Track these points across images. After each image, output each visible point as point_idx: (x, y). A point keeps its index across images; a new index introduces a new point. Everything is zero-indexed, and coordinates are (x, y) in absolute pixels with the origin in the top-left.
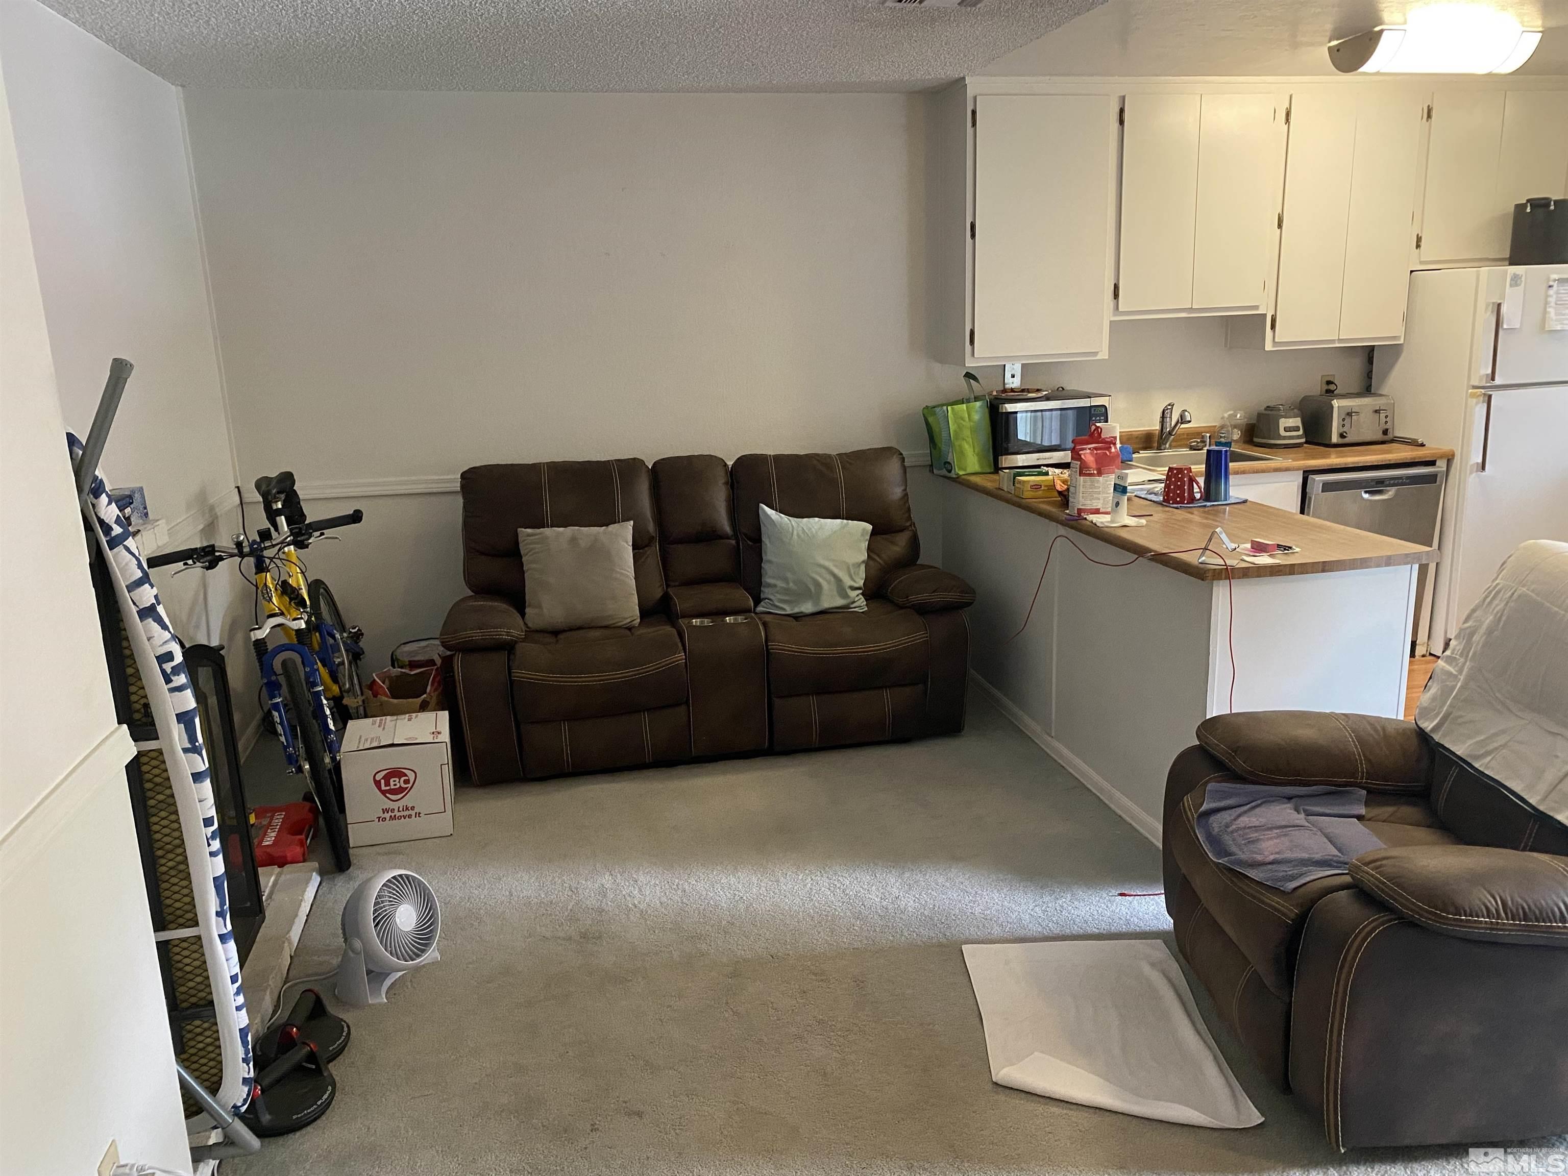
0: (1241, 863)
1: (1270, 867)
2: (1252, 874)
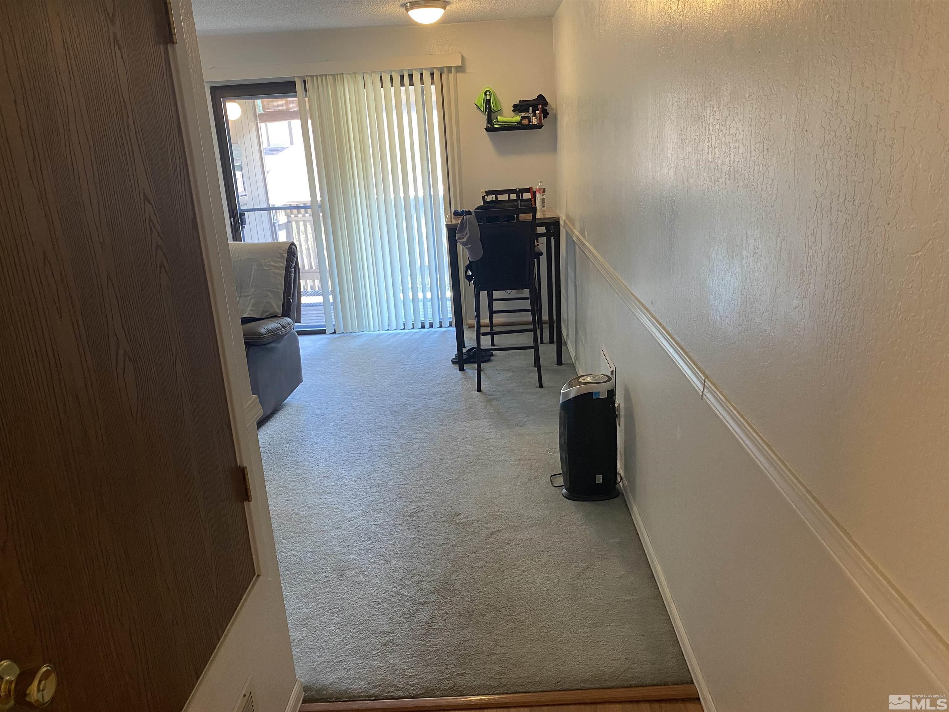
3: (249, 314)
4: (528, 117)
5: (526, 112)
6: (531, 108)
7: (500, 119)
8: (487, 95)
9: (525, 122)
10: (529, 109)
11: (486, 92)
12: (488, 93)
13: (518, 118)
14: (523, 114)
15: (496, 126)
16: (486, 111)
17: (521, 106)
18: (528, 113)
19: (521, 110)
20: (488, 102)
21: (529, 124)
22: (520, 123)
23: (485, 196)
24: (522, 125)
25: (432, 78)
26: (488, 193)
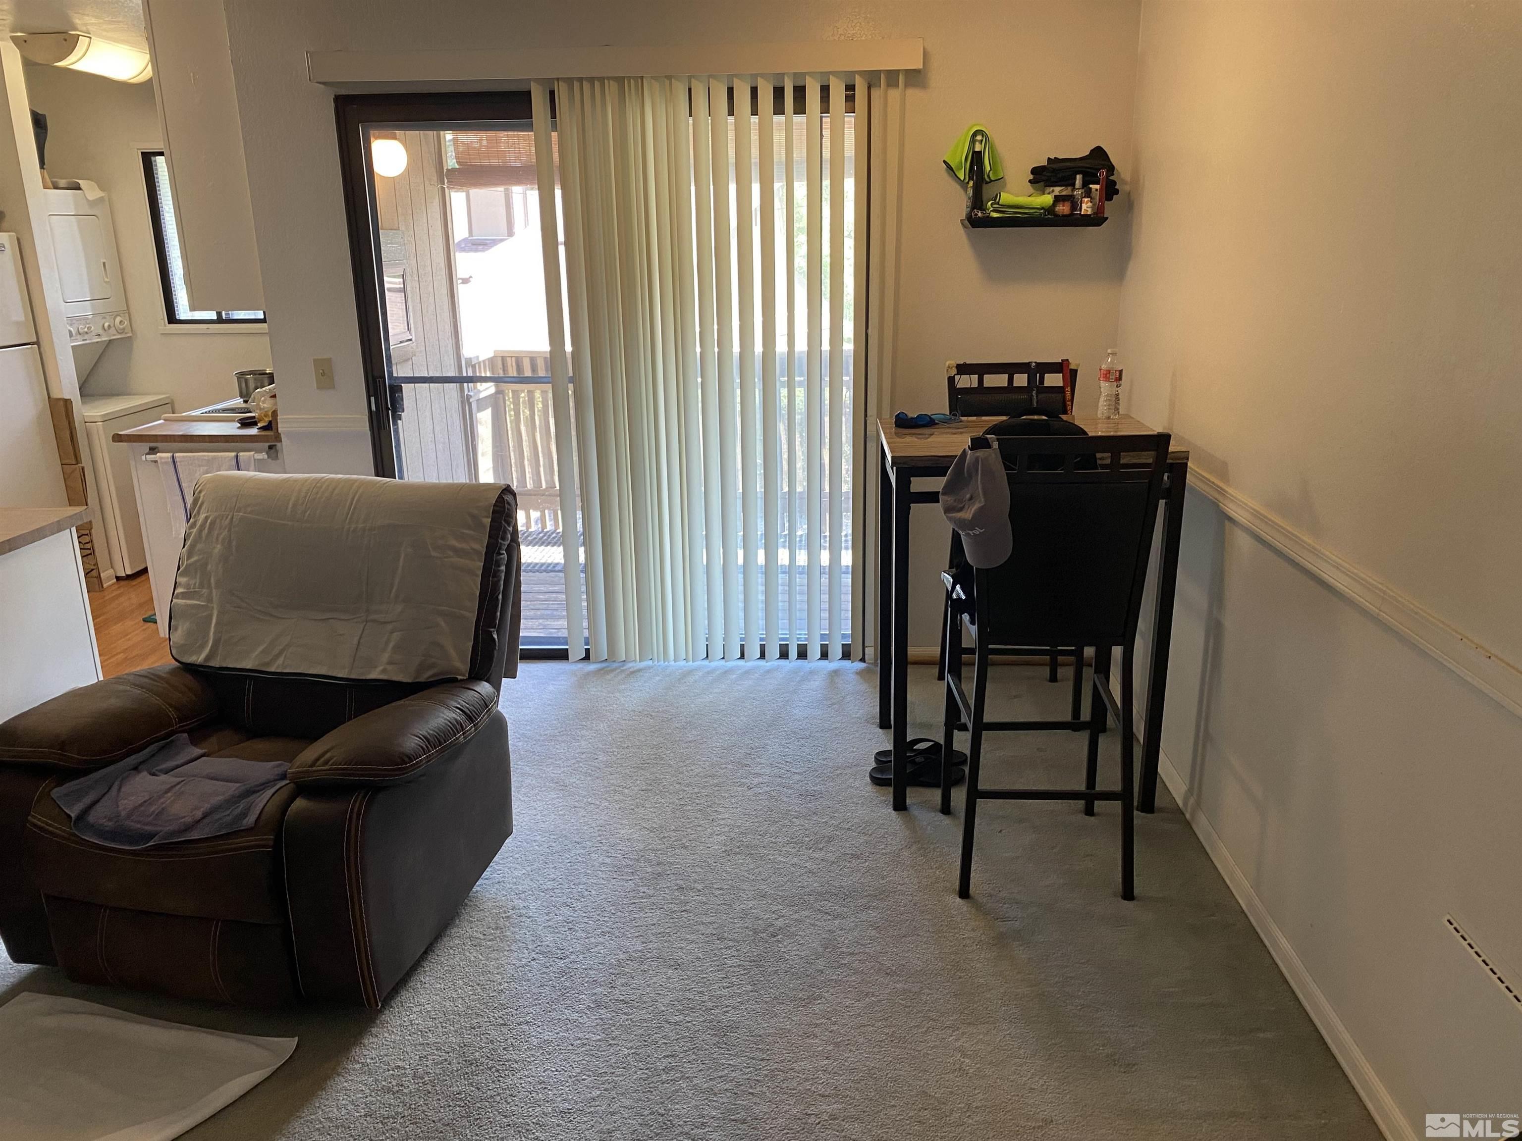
0: (173, 834)
1: (206, 821)
2: (195, 835)
3: (384, 671)
4: (1070, 198)
5: (1066, 186)
6: (1079, 178)
7: (1006, 198)
8: (976, 141)
9: (1063, 209)
10: (1075, 179)
11: (975, 135)
12: (979, 138)
13: (1046, 199)
14: (1057, 190)
15: (995, 215)
16: (970, 178)
17: (1054, 171)
18: (1070, 188)
19: (1053, 179)
20: (976, 158)
21: (1072, 214)
22: (1050, 210)
23: (954, 376)
24: (1056, 215)
25: (850, 99)
26: (964, 369)
